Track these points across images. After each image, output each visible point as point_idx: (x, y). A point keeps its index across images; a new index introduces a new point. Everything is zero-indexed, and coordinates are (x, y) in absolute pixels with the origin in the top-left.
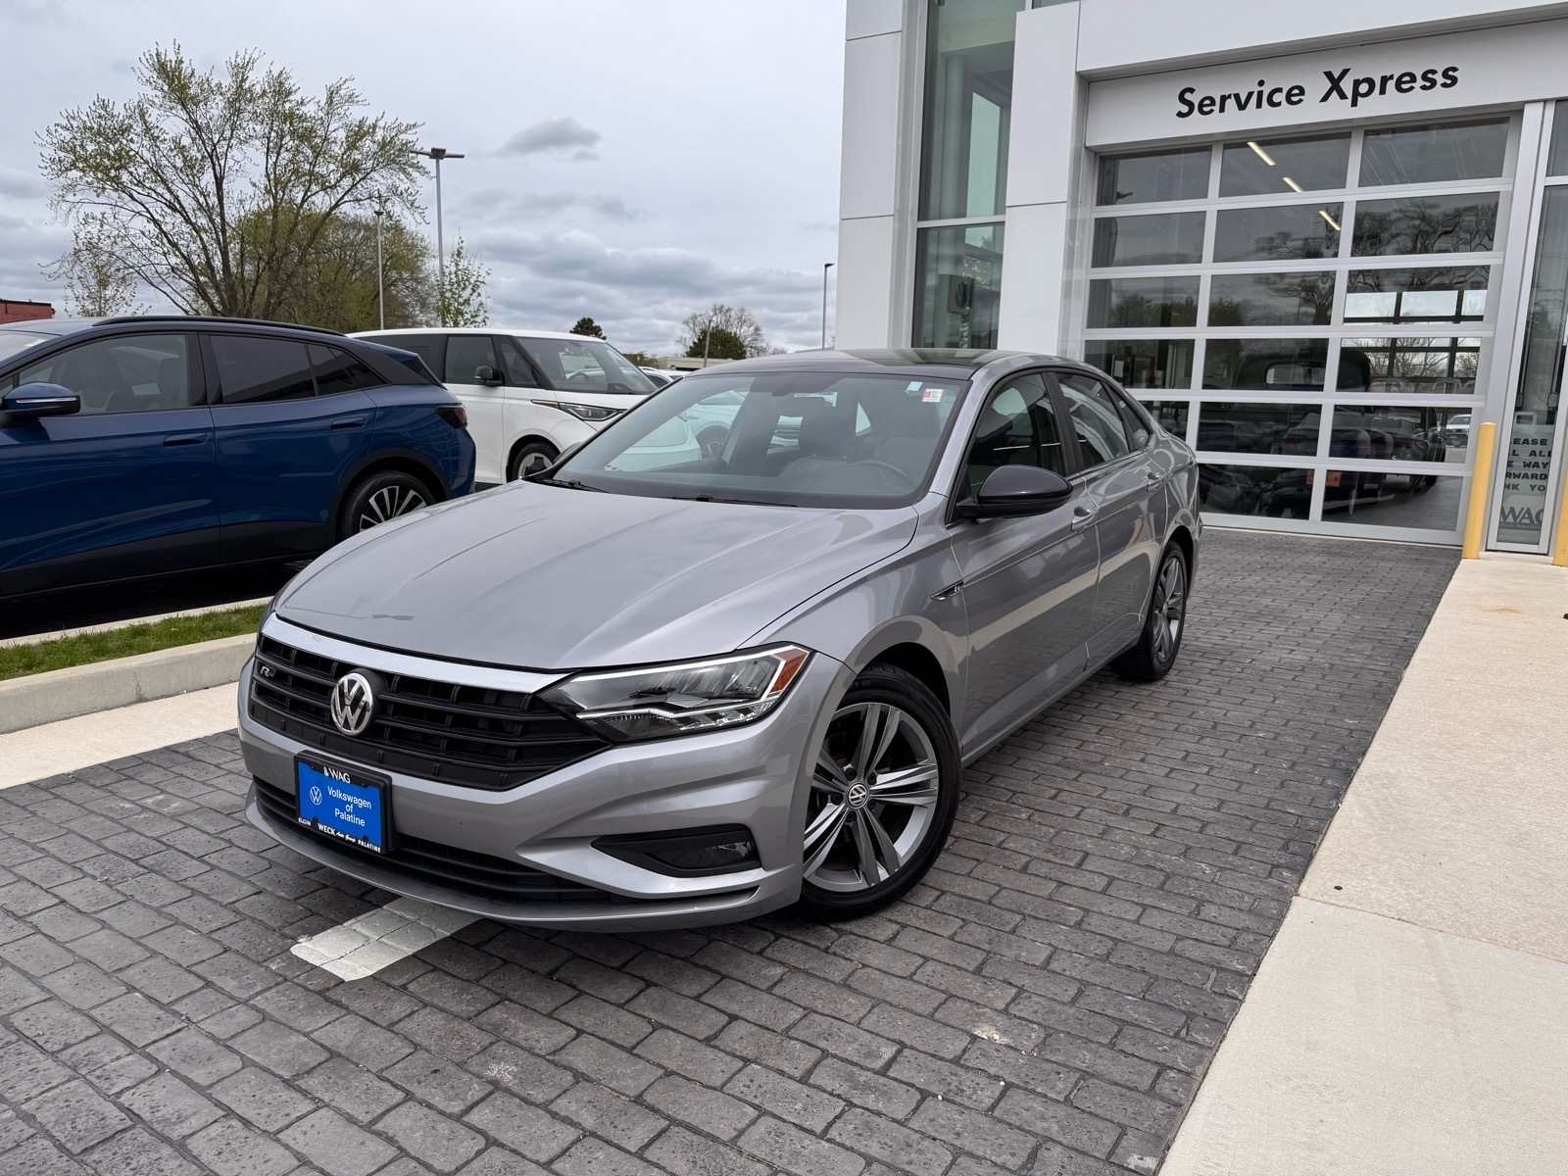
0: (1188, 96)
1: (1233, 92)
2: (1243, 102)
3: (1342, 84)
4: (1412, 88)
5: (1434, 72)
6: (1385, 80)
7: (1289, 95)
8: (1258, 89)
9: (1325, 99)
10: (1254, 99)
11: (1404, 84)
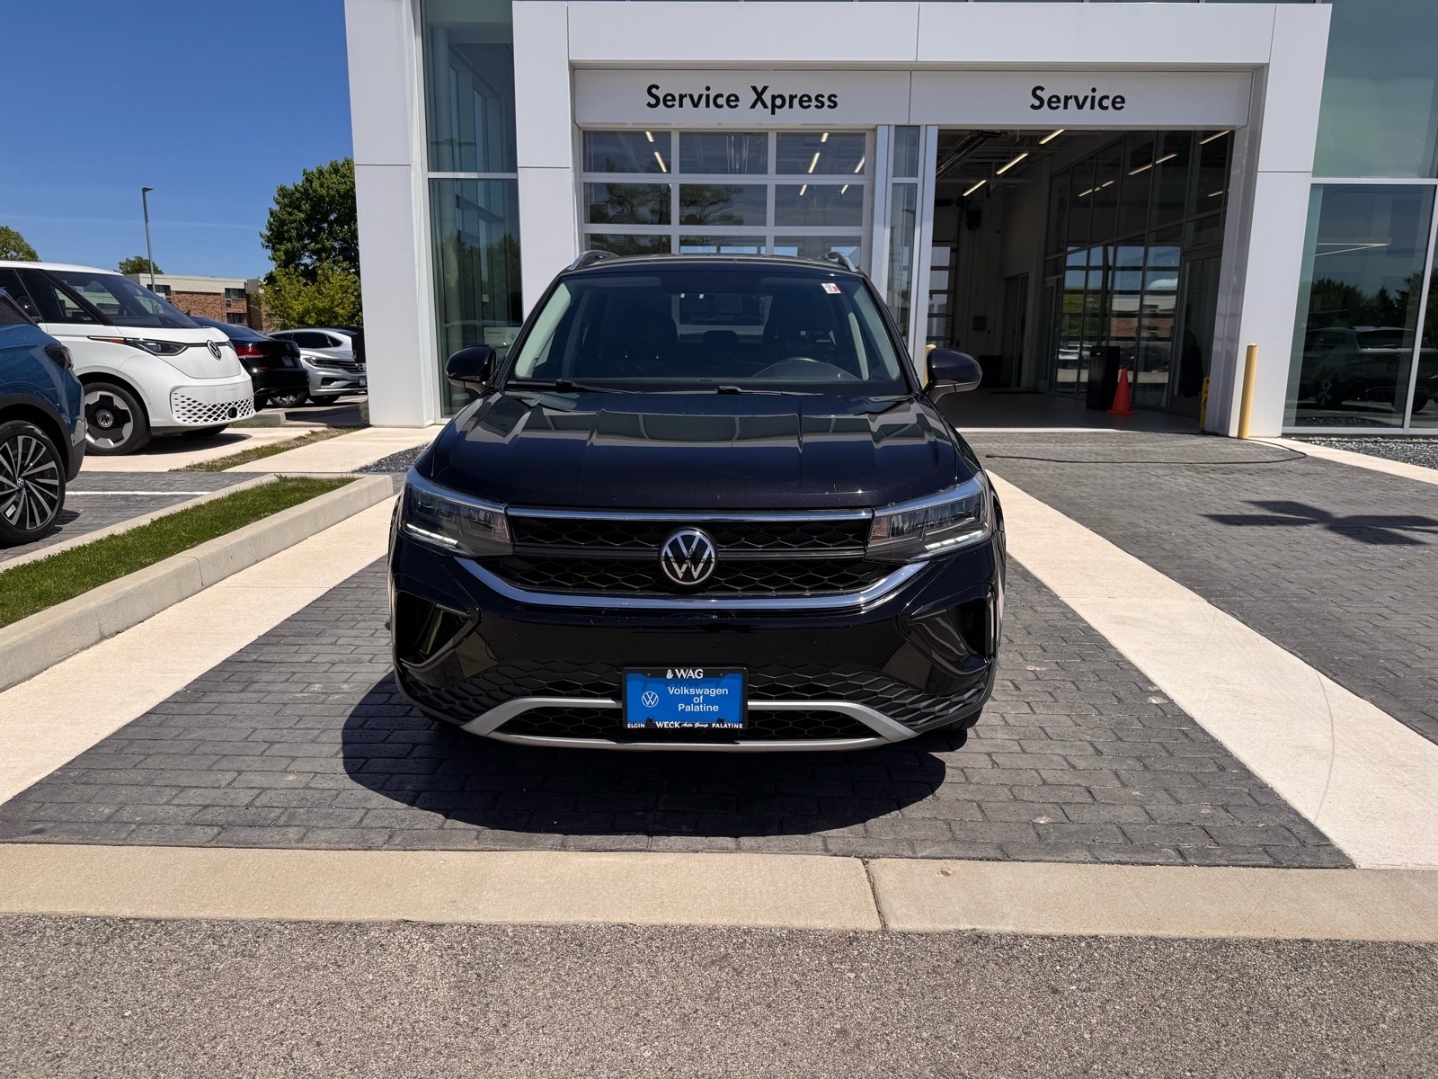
0: (654, 91)
1: (688, 93)
2: (696, 101)
3: (763, 97)
4: (809, 106)
5: (823, 96)
6: (792, 98)
7: (728, 101)
8: (705, 92)
9: (753, 106)
10: (704, 99)
11: (804, 101)
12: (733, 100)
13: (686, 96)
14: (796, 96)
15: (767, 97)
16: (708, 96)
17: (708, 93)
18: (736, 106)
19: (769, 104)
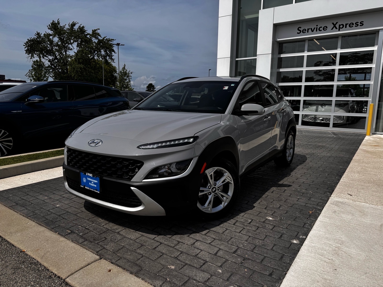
2: (313, 30)
4: (353, 26)
5: (358, 22)
6: (346, 25)
9: (332, 29)
10: (315, 29)
11: (351, 25)
12: (325, 29)
13: (310, 29)
14: (348, 24)
15: (337, 26)
16: (317, 28)
17: (317, 27)
18: (326, 30)
19: (338, 28)
